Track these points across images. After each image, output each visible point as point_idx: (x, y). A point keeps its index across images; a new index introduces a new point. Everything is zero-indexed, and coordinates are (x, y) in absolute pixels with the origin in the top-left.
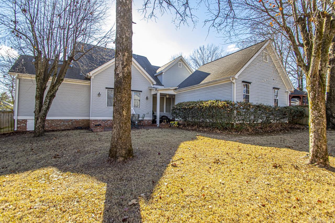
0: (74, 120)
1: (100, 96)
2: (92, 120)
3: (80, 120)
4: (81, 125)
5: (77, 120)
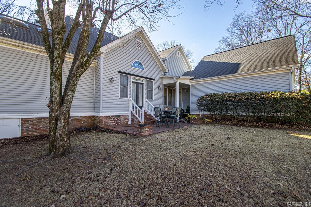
0: (73, 117)
1: (112, 83)
2: (102, 116)
3: (81, 117)
4: (83, 124)
5: (78, 117)
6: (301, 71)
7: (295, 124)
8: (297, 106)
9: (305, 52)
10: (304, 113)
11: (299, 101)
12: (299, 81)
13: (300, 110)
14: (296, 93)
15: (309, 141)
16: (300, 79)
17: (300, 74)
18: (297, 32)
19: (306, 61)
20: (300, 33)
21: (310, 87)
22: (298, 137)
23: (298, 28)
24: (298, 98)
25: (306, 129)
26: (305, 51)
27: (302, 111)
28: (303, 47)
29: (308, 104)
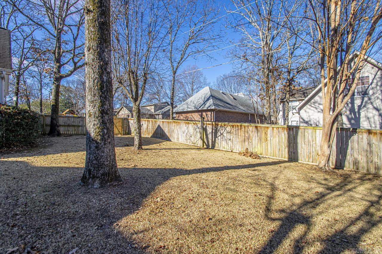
6: (18, 80)
7: (6, 146)
8: (6, 122)
9: (25, 59)
10: (16, 131)
11: (10, 115)
12: (16, 92)
13: (10, 128)
14: (7, 106)
15: (19, 163)
16: (18, 90)
17: (18, 84)
18: (17, 30)
19: (25, 70)
20: (20, 32)
21: (29, 102)
22: (6, 161)
23: (18, 25)
24: (9, 112)
25: (18, 150)
26: (24, 57)
27: (13, 129)
28: (23, 52)
29: (21, 120)
